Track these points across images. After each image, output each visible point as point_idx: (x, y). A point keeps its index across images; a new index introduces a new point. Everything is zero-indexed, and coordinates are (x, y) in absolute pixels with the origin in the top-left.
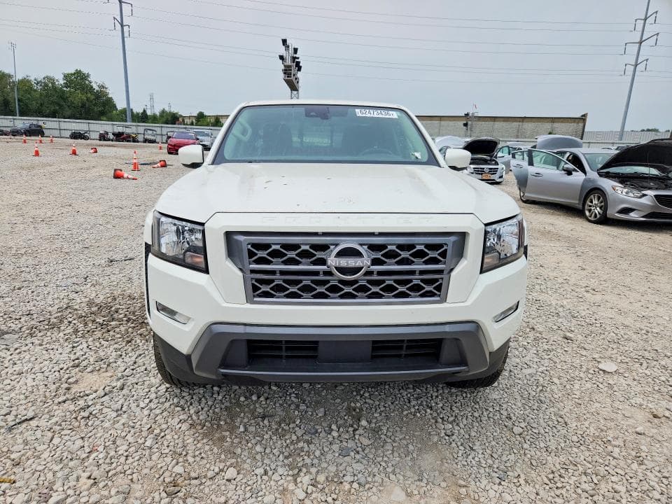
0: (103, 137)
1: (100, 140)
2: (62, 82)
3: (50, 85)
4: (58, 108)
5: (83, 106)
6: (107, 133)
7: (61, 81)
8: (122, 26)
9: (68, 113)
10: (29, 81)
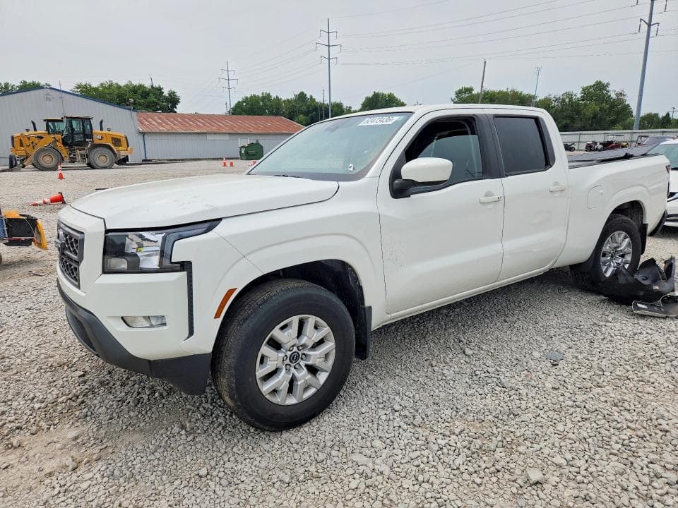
0: (590, 148)
1: (586, 151)
2: (579, 96)
3: (567, 100)
4: (569, 121)
5: (595, 117)
6: (596, 143)
7: (578, 94)
8: (649, 25)
9: (579, 125)
10: (550, 99)
